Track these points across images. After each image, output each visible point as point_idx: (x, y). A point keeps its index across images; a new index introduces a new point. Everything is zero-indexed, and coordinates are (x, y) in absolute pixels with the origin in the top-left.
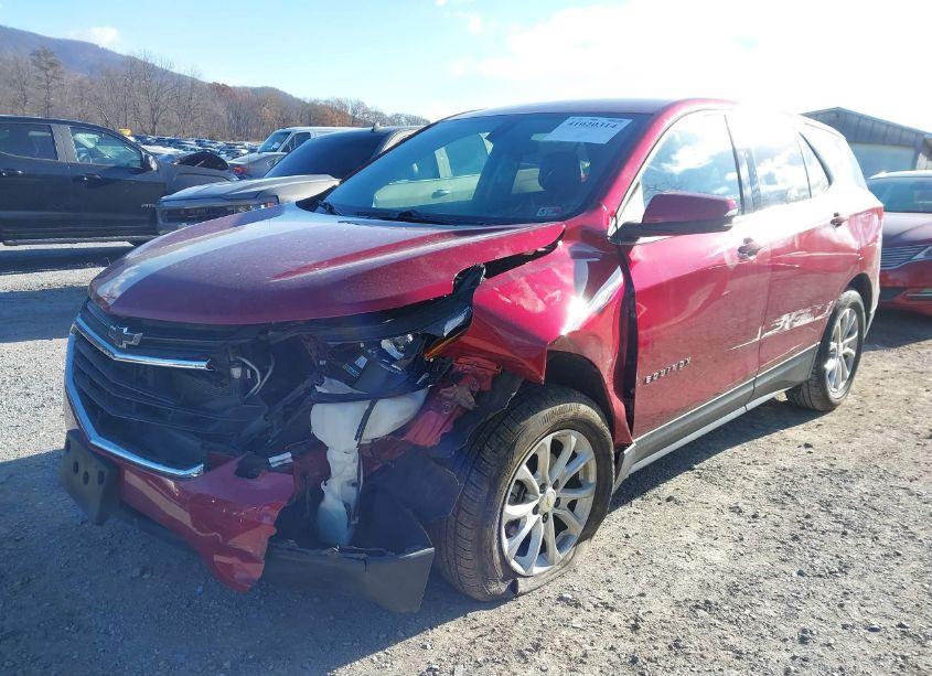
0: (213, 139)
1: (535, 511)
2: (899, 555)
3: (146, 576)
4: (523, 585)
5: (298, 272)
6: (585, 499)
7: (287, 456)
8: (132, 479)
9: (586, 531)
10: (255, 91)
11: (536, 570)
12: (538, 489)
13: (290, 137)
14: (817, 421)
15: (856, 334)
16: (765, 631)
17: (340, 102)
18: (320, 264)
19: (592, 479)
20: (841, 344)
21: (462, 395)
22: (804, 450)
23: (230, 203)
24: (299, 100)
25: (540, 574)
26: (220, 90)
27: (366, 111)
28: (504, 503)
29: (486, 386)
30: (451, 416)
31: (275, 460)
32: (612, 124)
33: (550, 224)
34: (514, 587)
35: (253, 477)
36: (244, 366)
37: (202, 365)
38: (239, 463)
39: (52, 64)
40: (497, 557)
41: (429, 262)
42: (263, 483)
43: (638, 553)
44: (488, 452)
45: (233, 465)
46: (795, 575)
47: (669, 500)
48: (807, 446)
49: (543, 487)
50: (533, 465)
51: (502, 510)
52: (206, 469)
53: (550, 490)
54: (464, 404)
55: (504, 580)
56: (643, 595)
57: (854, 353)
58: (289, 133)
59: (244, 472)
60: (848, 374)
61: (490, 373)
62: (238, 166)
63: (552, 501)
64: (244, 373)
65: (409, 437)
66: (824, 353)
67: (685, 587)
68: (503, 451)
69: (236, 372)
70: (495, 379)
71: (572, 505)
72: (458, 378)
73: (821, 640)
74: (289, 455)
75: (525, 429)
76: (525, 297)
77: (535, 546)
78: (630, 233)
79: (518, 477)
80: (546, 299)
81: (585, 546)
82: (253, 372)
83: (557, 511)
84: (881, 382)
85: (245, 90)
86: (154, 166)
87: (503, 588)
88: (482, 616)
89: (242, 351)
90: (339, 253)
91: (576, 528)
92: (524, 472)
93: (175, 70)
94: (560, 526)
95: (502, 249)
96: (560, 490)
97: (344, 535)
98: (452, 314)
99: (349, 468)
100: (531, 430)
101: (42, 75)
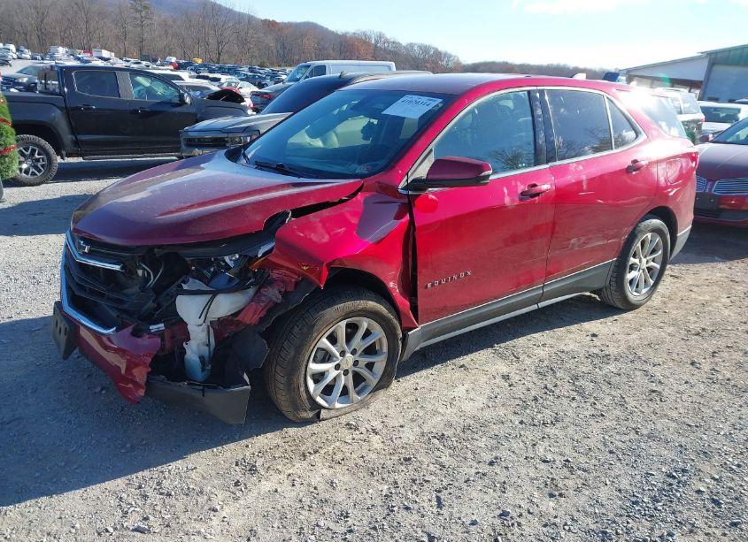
0: (262, 66)
1: (337, 367)
2: (603, 416)
3: (103, 392)
4: (324, 413)
5: (177, 211)
6: (380, 363)
7: (161, 326)
8: (84, 333)
9: (382, 383)
10: (297, 25)
11: (338, 405)
12: (338, 354)
13: (310, 69)
14: (616, 317)
15: (660, 252)
16: (470, 455)
17: (365, 34)
18: (192, 207)
19: (385, 349)
20: (644, 260)
21: (273, 294)
22: (589, 338)
23: (225, 135)
24: (333, 32)
25: (342, 408)
26: (270, 25)
27: (387, 41)
28: (308, 361)
29: (290, 288)
30: (266, 306)
31: (153, 328)
32: (429, 102)
33: (352, 181)
34: (318, 415)
35: (139, 337)
36: (144, 269)
37: (117, 268)
38: (134, 329)
39: (145, 7)
40: (304, 395)
41: (254, 208)
42: (145, 341)
43: (417, 400)
44: (296, 330)
45: (130, 329)
46: (517, 423)
47: (461, 367)
48: (594, 335)
49: (343, 353)
50: (333, 339)
51: (307, 366)
52: (117, 331)
53: (348, 355)
54: (274, 299)
55: (311, 410)
56: (402, 426)
57: (658, 266)
58: (309, 66)
59: (137, 333)
60: (652, 282)
61: (293, 280)
62: (267, 94)
63: (351, 363)
64: (143, 274)
65: (239, 318)
66: (621, 267)
67: (434, 424)
68: (305, 330)
69: (140, 272)
70: (297, 284)
71: (370, 366)
72: (271, 283)
73: (504, 464)
74: (162, 325)
75: (323, 315)
76: (315, 232)
77: (338, 390)
78: (419, 185)
79: (319, 345)
80: (332, 233)
81: (381, 393)
82: (149, 273)
83: (356, 369)
84: (695, 289)
85: (289, 25)
86: (188, 100)
87: (311, 415)
88: (292, 431)
89: (143, 260)
90: (211, 197)
91: (373, 380)
92: (325, 342)
93: (237, 9)
94: (358, 379)
95: (309, 199)
96: (357, 355)
97: (200, 375)
98: (263, 242)
99: (201, 335)
100: (327, 316)
101: (138, 15)
